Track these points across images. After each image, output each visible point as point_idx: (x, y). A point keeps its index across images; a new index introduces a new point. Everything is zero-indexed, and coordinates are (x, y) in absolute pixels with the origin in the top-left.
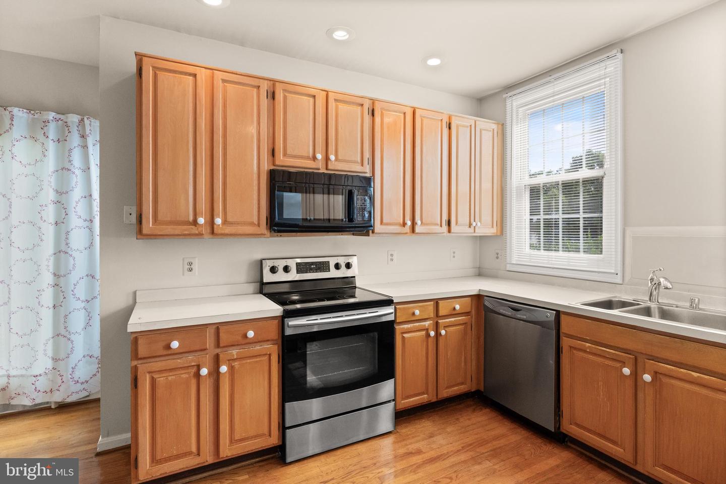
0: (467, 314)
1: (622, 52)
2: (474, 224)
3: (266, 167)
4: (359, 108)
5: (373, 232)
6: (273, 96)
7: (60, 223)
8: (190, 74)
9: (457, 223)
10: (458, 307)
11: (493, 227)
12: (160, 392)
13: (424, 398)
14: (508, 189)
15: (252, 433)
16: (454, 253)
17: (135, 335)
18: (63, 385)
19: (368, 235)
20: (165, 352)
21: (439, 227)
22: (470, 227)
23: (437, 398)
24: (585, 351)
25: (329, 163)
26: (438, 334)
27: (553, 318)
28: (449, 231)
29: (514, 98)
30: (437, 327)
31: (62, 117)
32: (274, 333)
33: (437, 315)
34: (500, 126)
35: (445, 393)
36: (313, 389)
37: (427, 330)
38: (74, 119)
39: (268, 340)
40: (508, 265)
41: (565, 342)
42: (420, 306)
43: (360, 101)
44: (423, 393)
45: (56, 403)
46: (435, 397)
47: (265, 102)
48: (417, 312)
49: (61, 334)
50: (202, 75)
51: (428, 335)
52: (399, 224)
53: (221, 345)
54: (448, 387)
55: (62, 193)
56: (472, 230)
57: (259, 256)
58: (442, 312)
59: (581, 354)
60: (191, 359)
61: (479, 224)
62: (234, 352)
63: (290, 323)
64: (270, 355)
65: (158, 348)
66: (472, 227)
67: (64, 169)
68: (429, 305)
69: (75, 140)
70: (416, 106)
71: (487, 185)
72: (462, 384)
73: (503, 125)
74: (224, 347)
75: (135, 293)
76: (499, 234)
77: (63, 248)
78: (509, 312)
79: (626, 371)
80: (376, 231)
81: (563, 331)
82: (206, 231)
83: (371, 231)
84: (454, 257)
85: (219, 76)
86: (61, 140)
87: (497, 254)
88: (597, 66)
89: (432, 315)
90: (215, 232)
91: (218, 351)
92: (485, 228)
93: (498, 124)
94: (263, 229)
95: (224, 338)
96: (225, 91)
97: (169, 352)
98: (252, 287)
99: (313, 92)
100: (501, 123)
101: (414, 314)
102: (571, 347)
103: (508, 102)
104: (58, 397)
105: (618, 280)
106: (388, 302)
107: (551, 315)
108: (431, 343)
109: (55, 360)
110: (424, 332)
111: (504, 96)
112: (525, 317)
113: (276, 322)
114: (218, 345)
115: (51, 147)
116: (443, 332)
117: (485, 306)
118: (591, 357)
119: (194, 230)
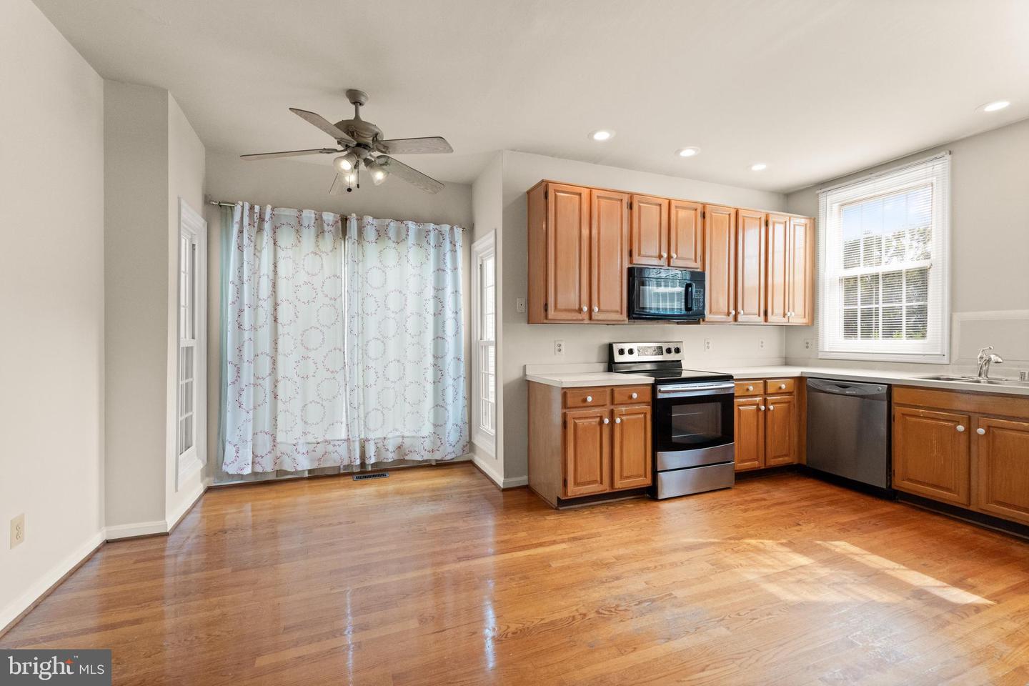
0: (790, 393)
1: (950, 153)
2: (789, 314)
3: (626, 265)
4: (694, 212)
5: (703, 320)
6: (631, 206)
7: (438, 314)
8: (577, 194)
9: (772, 314)
10: (783, 386)
11: (805, 317)
12: (580, 432)
13: (755, 464)
14: (820, 283)
15: (635, 473)
16: (762, 343)
17: (564, 390)
18: (442, 446)
19: (699, 324)
20: (582, 405)
21: (757, 316)
22: (784, 317)
23: (765, 464)
24: (920, 417)
25: (672, 260)
26: (767, 410)
27: (885, 391)
28: (766, 320)
29: (829, 193)
30: (765, 402)
31: (438, 227)
32: (648, 398)
33: (765, 392)
34: (812, 221)
35: (773, 462)
36: (676, 443)
37: (758, 405)
38: (446, 228)
39: (644, 402)
40: (820, 354)
41: (897, 411)
42: (753, 384)
43: (694, 206)
44: (754, 460)
45: (437, 460)
46: (763, 465)
47: (626, 211)
48: (751, 388)
49: (439, 406)
50: (585, 193)
51: (759, 409)
52: (724, 314)
53: (615, 403)
54: (775, 457)
55: (439, 289)
56: (785, 320)
57: (607, 341)
58: (770, 390)
59: (914, 419)
60: (597, 411)
61: (793, 314)
62: (623, 409)
63: (662, 389)
64: (645, 414)
65: (578, 402)
66: (786, 317)
67: (440, 270)
68: (759, 383)
69: (448, 246)
70: (738, 207)
71: (799, 278)
72: (786, 455)
73: (815, 219)
74: (616, 404)
75: (525, 367)
76: (810, 324)
77: (440, 335)
78: (837, 390)
79: (961, 428)
80: (706, 319)
81: (895, 401)
82: (586, 316)
83: (701, 319)
84: (762, 346)
85: (595, 193)
86: (439, 246)
87: (807, 343)
88: (923, 166)
89: (762, 392)
90: (593, 318)
91: (612, 407)
92: (797, 317)
93: (810, 219)
94: (624, 317)
95: (618, 398)
96: (599, 205)
97: (585, 405)
98: (602, 367)
99: (659, 201)
100: (813, 218)
101: (748, 390)
102: (903, 414)
103: (822, 200)
104: (438, 456)
105: (945, 360)
106: (728, 378)
107: (883, 389)
108: (761, 414)
109: (435, 426)
110: (755, 407)
111: (817, 192)
112: (854, 392)
113: (649, 388)
114: (612, 403)
115: (432, 251)
116: (771, 407)
117: (807, 386)
118: (925, 421)
119: (579, 316)
